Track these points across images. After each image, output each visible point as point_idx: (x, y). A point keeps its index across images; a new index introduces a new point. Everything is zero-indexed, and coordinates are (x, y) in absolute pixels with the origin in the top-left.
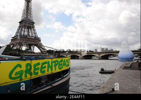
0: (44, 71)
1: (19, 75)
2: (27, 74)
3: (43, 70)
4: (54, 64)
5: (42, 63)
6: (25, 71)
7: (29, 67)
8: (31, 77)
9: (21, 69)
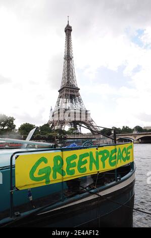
0: (85, 169)
1: (44, 174)
2: (57, 173)
3: (82, 167)
4: (100, 156)
5: (80, 156)
6: (53, 168)
7: (59, 162)
8: (63, 179)
9: (47, 165)
